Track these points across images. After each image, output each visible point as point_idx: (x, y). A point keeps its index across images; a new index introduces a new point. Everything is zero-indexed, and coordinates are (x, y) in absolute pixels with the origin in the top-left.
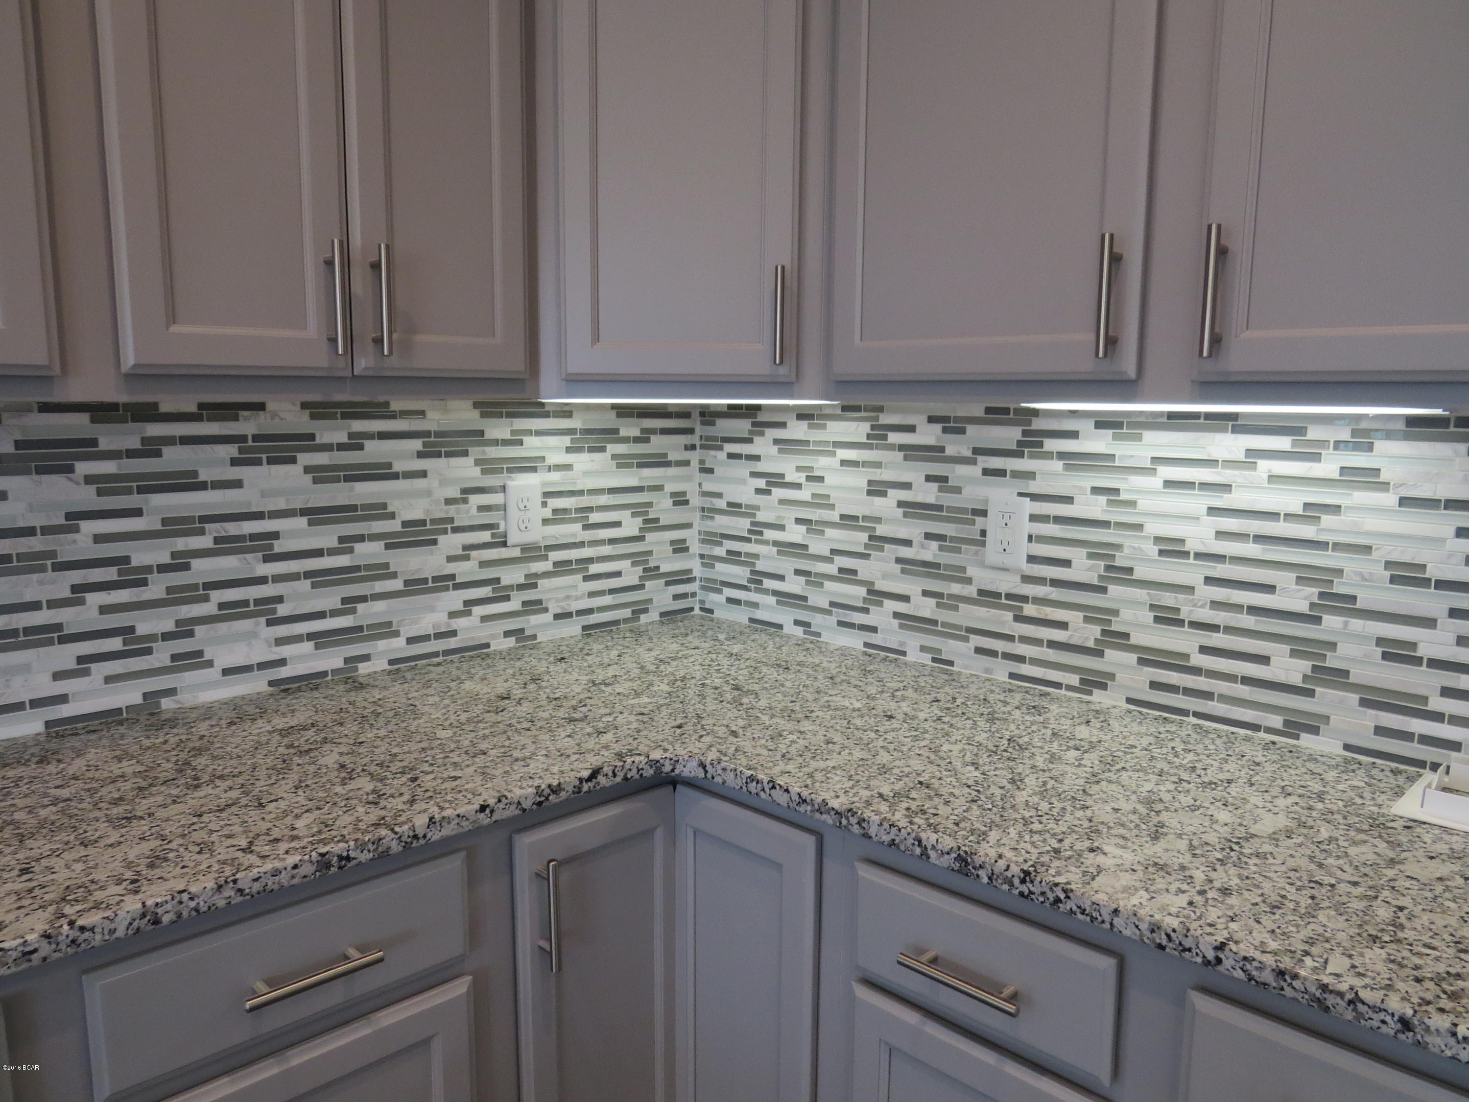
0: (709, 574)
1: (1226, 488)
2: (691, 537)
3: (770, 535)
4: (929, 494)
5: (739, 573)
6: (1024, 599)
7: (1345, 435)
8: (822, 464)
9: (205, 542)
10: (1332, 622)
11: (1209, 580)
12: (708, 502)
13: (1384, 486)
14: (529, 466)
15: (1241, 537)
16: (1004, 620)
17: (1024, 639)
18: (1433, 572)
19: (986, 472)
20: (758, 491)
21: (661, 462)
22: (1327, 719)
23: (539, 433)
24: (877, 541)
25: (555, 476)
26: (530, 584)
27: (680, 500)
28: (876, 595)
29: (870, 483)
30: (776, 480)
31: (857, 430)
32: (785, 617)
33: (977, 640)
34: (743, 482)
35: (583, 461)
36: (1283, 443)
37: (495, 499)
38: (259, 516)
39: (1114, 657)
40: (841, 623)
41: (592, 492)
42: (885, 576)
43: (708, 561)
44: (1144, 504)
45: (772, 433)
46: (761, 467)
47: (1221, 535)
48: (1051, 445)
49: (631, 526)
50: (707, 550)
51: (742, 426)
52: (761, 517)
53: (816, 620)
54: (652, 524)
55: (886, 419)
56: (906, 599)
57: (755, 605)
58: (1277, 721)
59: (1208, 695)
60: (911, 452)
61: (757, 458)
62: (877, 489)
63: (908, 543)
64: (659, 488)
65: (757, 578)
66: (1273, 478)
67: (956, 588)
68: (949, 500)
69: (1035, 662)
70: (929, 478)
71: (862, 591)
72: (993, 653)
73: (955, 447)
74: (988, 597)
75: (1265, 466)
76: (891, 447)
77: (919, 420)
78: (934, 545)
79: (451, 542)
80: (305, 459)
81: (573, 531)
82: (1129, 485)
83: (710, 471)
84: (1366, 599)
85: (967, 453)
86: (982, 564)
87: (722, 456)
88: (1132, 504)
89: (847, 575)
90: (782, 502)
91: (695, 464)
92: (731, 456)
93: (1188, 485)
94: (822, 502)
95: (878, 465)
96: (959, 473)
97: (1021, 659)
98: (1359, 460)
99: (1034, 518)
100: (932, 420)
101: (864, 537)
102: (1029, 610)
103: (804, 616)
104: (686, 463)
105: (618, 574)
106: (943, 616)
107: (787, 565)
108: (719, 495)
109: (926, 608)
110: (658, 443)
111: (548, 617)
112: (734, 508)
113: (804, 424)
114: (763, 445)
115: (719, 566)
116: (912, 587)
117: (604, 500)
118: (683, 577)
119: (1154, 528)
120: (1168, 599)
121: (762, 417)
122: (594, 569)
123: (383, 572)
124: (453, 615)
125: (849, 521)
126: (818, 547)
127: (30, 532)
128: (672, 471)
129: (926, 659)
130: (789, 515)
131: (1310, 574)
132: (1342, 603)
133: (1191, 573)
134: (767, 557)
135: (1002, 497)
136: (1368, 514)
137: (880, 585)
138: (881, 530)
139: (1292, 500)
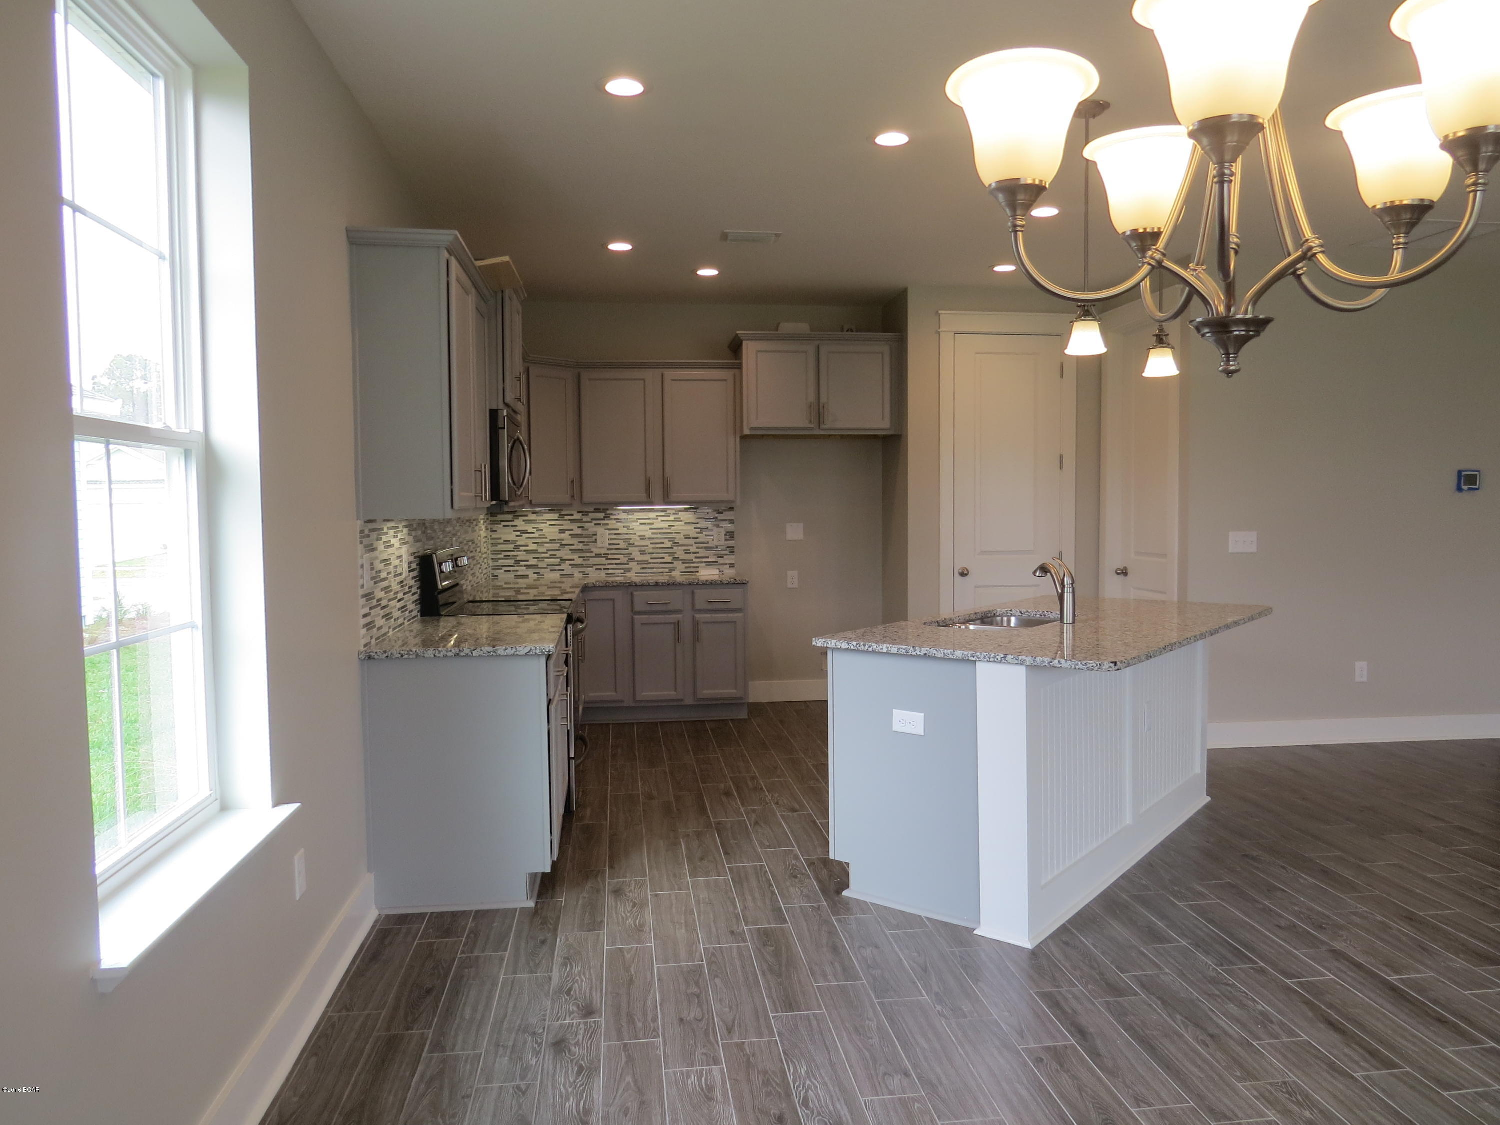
1: (653, 524)
3: (522, 549)
4: (580, 531)
5: (510, 562)
6: (608, 554)
7: (674, 512)
8: (541, 526)
10: (675, 548)
11: (651, 544)
12: (493, 541)
13: (681, 521)
15: (657, 534)
16: (604, 561)
17: (609, 564)
18: (691, 536)
19: (596, 525)
20: (517, 536)
22: (676, 568)
24: (563, 546)
28: (563, 561)
29: (560, 530)
30: (525, 532)
31: (555, 516)
33: (595, 567)
34: (511, 534)
36: (663, 514)
39: (632, 565)
40: (551, 571)
42: (566, 555)
44: (635, 529)
45: (522, 519)
46: (518, 529)
47: (653, 534)
48: (612, 517)
50: (494, 557)
52: (518, 544)
53: (542, 572)
56: (573, 560)
58: (667, 570)
59: (652, 568)
60: (572, 521)
61: (516, 526)
62: (562, 532)
63: (573, 545)
65: (518, 563)
66: (662, 521)
67: (589, 555)
68: (585, 532)
69: (612, 569)
70: (579, 528)
71: (559, 560)
72: (601, 570)
73: (585, 519)
74: (598, 556)
75: (660, 519)
76: (566, 520)
77: (575, 513)
78: (582, 544)
82: (632, 525)
83: (496, 531)
84: (681, 543)
85: (590, 520)
86: (597, 548)
88: (633, 529)
89: (553, 556)
90: (527, 538)
92: (504, 526)
93: (645, 524)
94: (542, 537)
95: (562, 525)
96: (587, 525)
97: (608, 569)
98: (676, 516)
99: (609, 534)
100: (578, 512)
101: (559, 545)
102: (610, 557)
103: (537, 571)
106: (587, 562)
107: (530, 557)
108: (500, 539)
109: (580, 561)
112: (507, 542)
113: (535, 515)
114: (518, 522)
115: (500, 561)
116: (575, 556)
119: (639, 534)
120: (643, 549)
121: (517, 514)
125: (552, 541)
126: (541, 550)
129: (581, 575)
130: (530, 542)
131: (670, 540)
132: (677, 544)
133: (647, 543)
134: (521, 555)
135: (600, 530)
136: (679, 527)
137: (564, 558)
138: (564, 543)
139: (666, 525)
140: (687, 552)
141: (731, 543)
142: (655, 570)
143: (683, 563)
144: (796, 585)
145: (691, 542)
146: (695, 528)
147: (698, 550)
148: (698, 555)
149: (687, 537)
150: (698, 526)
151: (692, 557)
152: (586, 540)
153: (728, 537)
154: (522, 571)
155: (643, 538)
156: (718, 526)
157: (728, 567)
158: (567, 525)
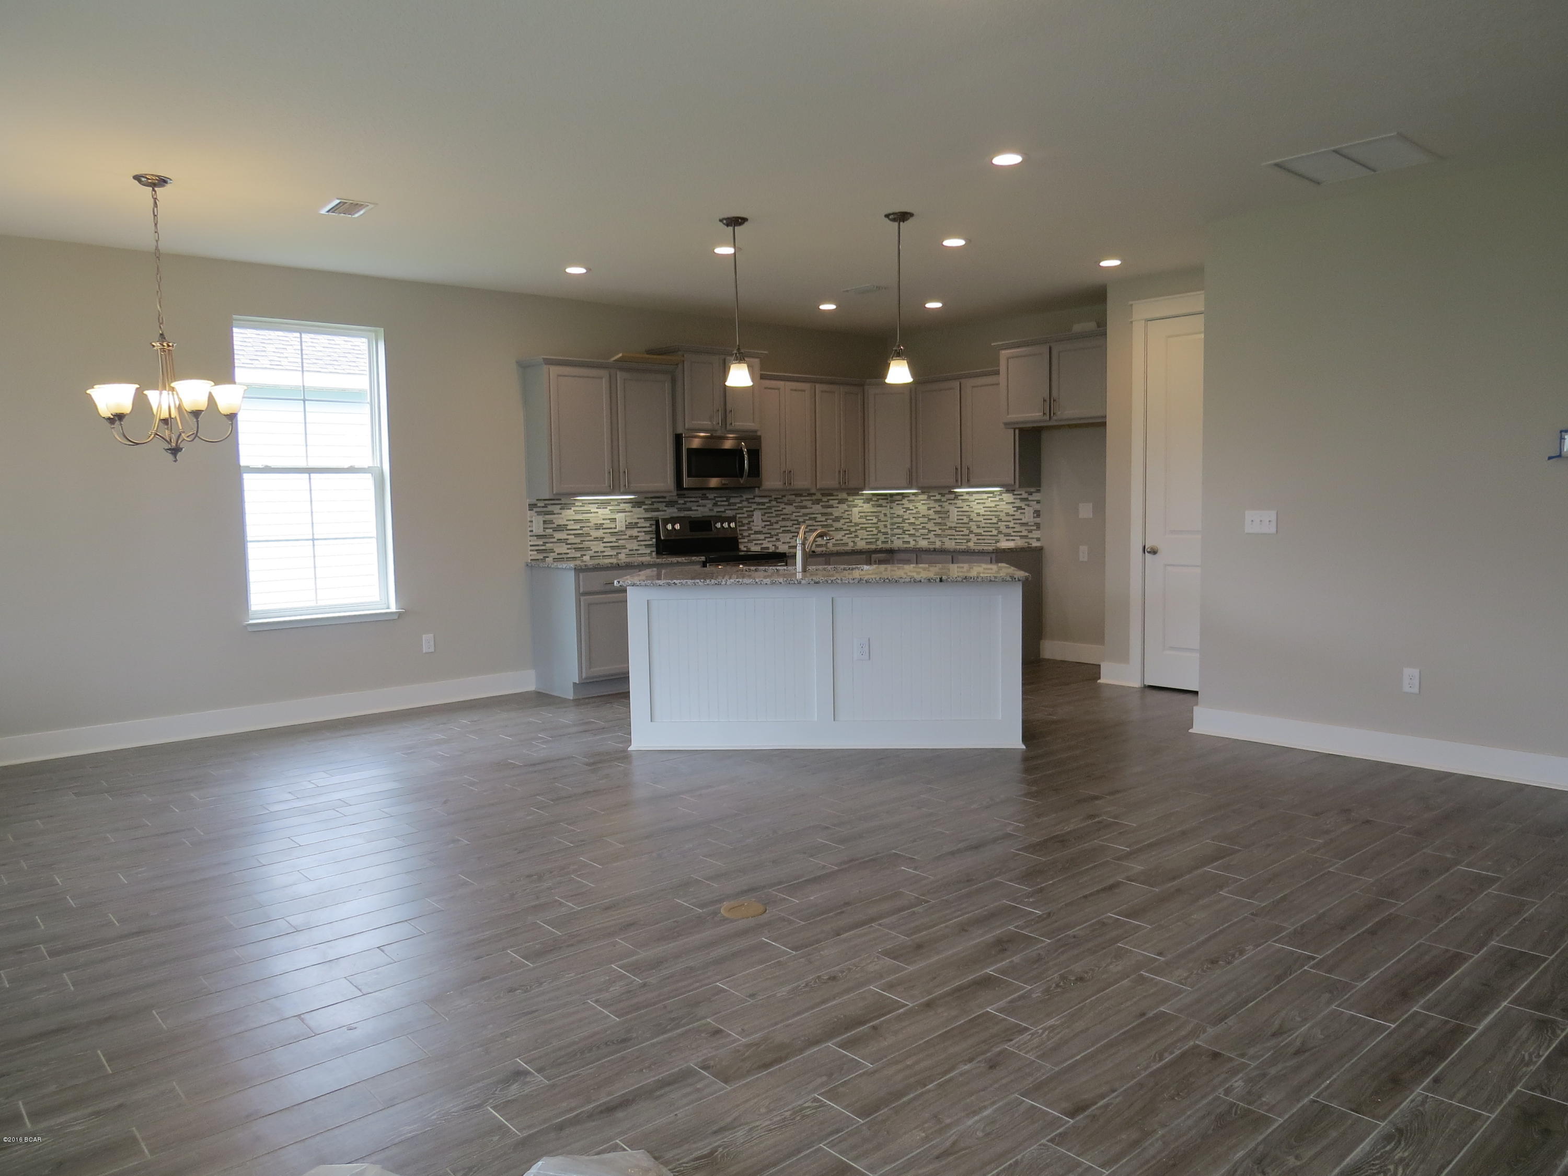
0: (893, 533)
2: (888, 524)
3: (907, 521)
4: (939, 509)
5: (900, 531)
6: (957, 527)
7: (999, 493)
8: (918, 504)
9: (807, 518)
10: (999, 523)
11: (984, 519)
12: (892, 515)
13: (1003, 501)
14: (855, 506)
15: (987, 511)
16: (953, 532)
17: (957, 535)
18: (1010, 514)
19: (949, 504)
20: (904, 512)
21: (881, 506)
23: (858, 499)
24: (930, 520)
25: (860, 508)
26: (856, 531)
27: (885, 515)
28: (930, 531)
29: (928, 507)
30: (908, 509)
31: (924, 497)
32: (911, 540)
33: (949, 537)
34: (900, 510)
35: (866, 506)
36: (991, 495)
37: (850, 513)
38: (814, 514)
39: (972, 536)
40: (923, 539)
41: (868, 512)
42: (932, 527)
43: (892, 529)
44: (974, 507)
45: (906, 499)
46: (905, 506)
47: (985, 511)
48: (960, 498)
49: (875, 520)
50: (892, 527)
51: (899, 497)
52: (905, 517)
54: (879, 520)
55: (930, 494)
56: (935, 531)
57: (903, 538)
58: (994, 541)
59: (984, 539)
60: (936, 501)
61: (903, 504)
62: (929, 509)
63: (935, 519)
64: (881, 512)
66: (991, 501)
67: (945, 527)
68: (943, 510)
69: (959, 539)
70: (938, 506)
71: (927, 531)
72: (952, 539)
73: (942, 499)
74: (950, 528)
75: (990, 499)
76: (932, 500)
77: (937, 494)
78: (941, 519)
79: (842, 521)
80: (821, 504)
81: (864, 520)
82: (972, 504)
83: (892, 508)
84: (1003, 519)
85: (945, 500)
86: (949, 521)
87: (895, 504)
88: (972, 507)
89: (924, 528)
90: (910, 513)
91: (889, 507)
92: (897, 504)
93: (979, 503)
94: (918, 513)
95: (929, 504)
96: (944, 504)
97: (956, 539)
98: (1001, 497)
99: (958, 512)
100: (939, 494)
101: (927, 519)
102: (957, 529)
103: (915, 538)
104: (886, 506)
105: (872, 531)
106: (943, 533)
107: (911, 528)
108: (894, 514)
109: (939, 532)
110: (881, 502)
111: (859, 539)
112: (898, 516)
113: (914, 496)
114: (905, 501)
115: (895, 530)
116: (937, 528)
117: (869, 514)
118: (886, 533)
119: (975, 512)
120: (978, 523)
121: (905, 495)
122: (868, 529)
123: (831, 526)
124: (843, 536)
125: (924, 516)
127: (787, 514)
128: (884, 508)
130: (911, 517)
131: (997, 516)
132: (1000, 520)
133: (981, 518)
134: (906, 526)
135: (952, 508)
136: (1003, 506)
137: (930, 529)
138: (930, 517)
139: (993, 505)
140: (1008, 527)
141: (1038, 520)
142: (986, 541)
143: (1005, 536)
144: (1086, 559)
145: (1010, 518)
146: (1013, 507)
147: (1015, 526)
148: (1015, 530)
149: (1008, 515)
150: (1015, 505)
151: (1010, 531)
152: (943, 516)
153: (1035, 515)
154: (907, 538)
155: (978, 514)
156: (1028, 505)
157: (1035, 540)
158: (932, 504)
